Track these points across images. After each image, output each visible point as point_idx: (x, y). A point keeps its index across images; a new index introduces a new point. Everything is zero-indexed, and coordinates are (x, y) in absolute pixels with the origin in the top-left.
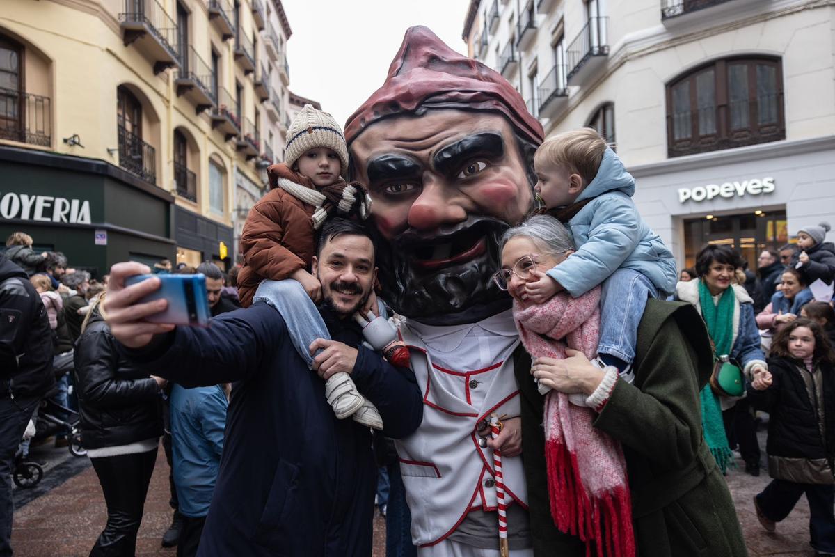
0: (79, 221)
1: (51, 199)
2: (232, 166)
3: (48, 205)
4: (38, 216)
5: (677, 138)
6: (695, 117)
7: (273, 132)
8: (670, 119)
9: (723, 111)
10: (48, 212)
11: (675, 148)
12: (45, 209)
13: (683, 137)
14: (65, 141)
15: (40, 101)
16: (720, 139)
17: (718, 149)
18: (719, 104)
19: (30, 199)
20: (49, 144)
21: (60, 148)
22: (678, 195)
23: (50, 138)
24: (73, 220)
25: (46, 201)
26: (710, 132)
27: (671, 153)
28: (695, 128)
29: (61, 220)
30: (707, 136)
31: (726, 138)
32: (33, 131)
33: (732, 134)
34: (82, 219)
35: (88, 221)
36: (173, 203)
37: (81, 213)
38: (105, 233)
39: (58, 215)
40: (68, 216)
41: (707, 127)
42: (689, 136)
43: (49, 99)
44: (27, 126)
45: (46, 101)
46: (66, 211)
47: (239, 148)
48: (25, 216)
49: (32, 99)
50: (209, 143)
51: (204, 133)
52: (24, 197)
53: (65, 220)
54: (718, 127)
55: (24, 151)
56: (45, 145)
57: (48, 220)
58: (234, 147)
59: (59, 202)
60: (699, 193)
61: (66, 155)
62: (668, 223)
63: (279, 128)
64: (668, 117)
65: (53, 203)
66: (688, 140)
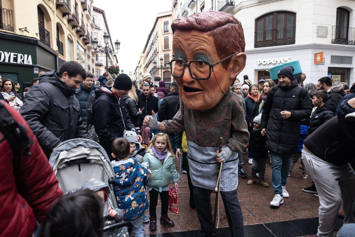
0: (28, 64)
1: (17, 54)
2: (75, 40)
3: (16, 56)
4: (12, 61)
5: (258, 40)
6: (265, 33)
7: (88, 25)
8: (256, 33)
9: (275, 31)
10: (16, 59)
11: (257, 44)
12: (14, 58)
13: (260, 40)
14: (20, 29)
15: (8, 11)
16: (273, 42)
17: (272, 46)
18: (274, 29)
19: (8, 54)
20: (13, 31)
21: (18, 32)
22: (257, 62)
23: (13, 28)
24: (25, 63)
25: (14, 55)
26: (270, 39)
27: (256, 46)
28: (265, 37)
29: (21, 62)
30: (269, 41)
31: (275, 42)
32: (6, 25)
33: (277, 40)
34: (29, 63)
35: (31, 63)
36: (58, 56)
37: (28, 60)
38: (38, 69)
39: (19, 61)
40: (23, 61)
41: (269, 37)
42: (262, 40)
43: (12, 11)
44: (4, 22)
45: (10, 11)
46: (22, 59)
47: (77, 32)
48: (7, 61)
49: (5, 10)
50: (67, 30)
51: (66, 25)
52: (6, 53)
53: (22, 63)
54: (273, 38)
55: (4, 33)
56: (11, 31)
57: (16, 63)
58: (75, 31)
59: (19, 55)
60: (264, 62)
61: (21, 35)
62: (253, 72)
63: (90, 23)
64: (255, 32)
65: (17, 56)
66: (261, 41)
